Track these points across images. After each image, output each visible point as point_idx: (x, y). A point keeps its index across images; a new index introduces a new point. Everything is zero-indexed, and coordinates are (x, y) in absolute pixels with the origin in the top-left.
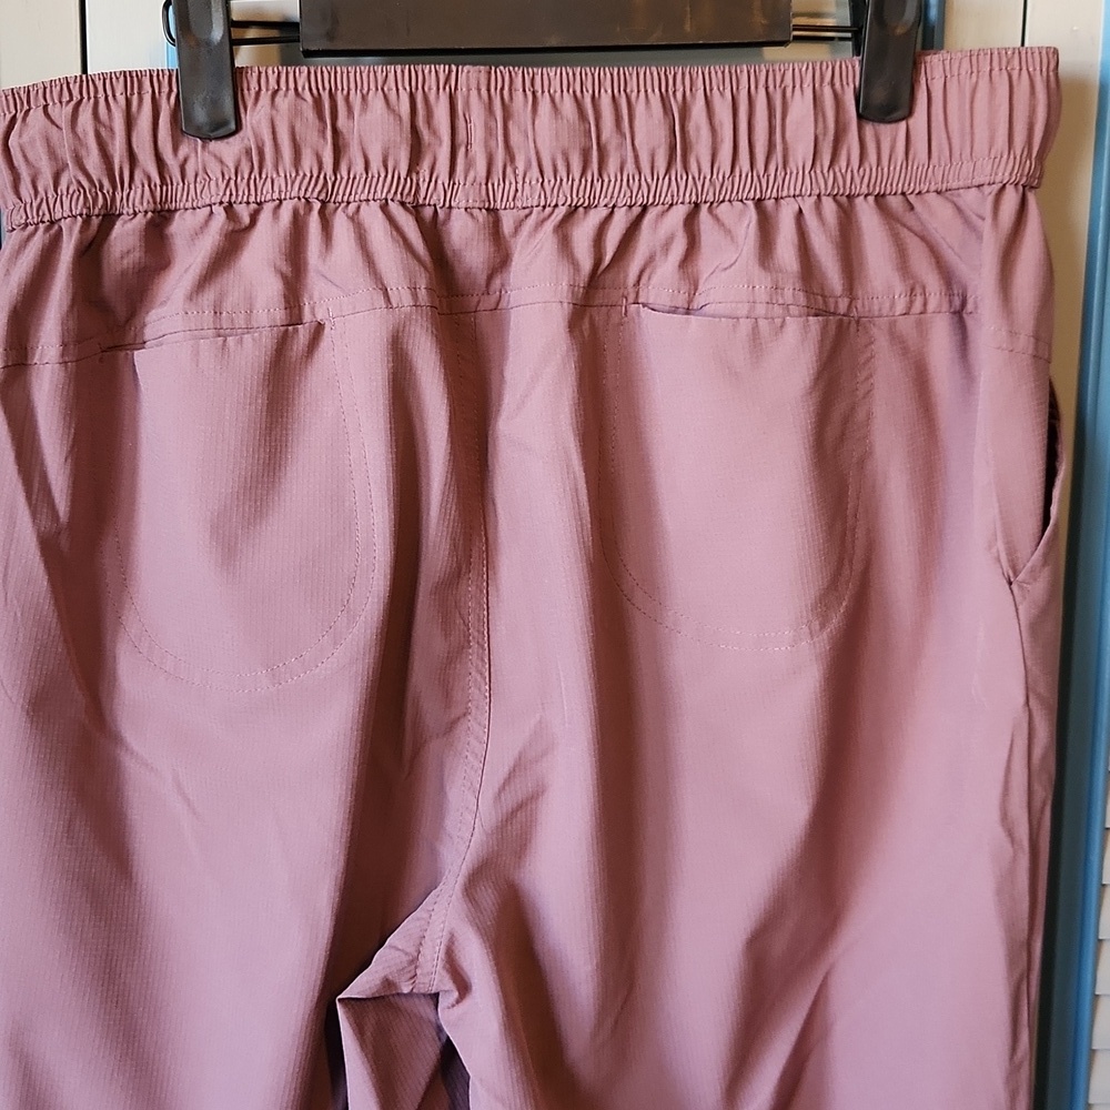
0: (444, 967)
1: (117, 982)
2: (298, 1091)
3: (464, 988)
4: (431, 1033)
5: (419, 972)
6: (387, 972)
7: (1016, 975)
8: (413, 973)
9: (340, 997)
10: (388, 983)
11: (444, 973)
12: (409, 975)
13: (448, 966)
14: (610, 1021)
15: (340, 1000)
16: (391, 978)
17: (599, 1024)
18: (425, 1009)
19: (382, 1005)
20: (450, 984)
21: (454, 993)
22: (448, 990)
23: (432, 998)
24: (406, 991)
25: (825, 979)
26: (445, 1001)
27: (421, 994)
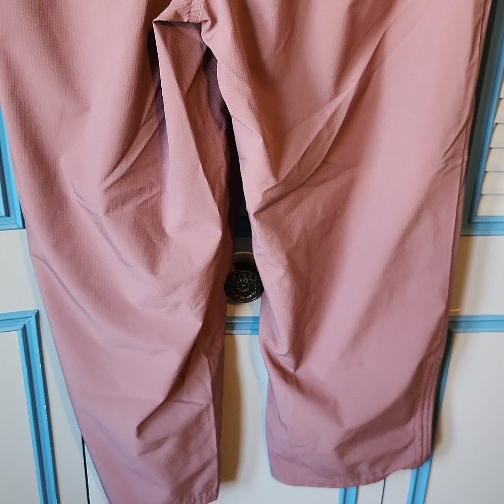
0: (204, 8)
1: (46, 19)
2: (136, 70)
3: (214, 21)
4: (198, 47)
5: (192, 10)
6: (177, 8)
7: (477, 20)
8: (189, 11)
9: (154, 20)
10: (177, 14)
11: (204, 10)
12: (187, 12)
13: (206, 7)
14: (283, 43)
15: (155, 22)
16: (178, 11)
17: (277, 44)
18: (193, 33)
19: (174, 26)
20: (207, 17)
21: (209, 23)
22: (206, 21)
23: (198, 26)
24: (186, 20)
25: (384, 34)
26: (205, 27)
27: (193, 23)
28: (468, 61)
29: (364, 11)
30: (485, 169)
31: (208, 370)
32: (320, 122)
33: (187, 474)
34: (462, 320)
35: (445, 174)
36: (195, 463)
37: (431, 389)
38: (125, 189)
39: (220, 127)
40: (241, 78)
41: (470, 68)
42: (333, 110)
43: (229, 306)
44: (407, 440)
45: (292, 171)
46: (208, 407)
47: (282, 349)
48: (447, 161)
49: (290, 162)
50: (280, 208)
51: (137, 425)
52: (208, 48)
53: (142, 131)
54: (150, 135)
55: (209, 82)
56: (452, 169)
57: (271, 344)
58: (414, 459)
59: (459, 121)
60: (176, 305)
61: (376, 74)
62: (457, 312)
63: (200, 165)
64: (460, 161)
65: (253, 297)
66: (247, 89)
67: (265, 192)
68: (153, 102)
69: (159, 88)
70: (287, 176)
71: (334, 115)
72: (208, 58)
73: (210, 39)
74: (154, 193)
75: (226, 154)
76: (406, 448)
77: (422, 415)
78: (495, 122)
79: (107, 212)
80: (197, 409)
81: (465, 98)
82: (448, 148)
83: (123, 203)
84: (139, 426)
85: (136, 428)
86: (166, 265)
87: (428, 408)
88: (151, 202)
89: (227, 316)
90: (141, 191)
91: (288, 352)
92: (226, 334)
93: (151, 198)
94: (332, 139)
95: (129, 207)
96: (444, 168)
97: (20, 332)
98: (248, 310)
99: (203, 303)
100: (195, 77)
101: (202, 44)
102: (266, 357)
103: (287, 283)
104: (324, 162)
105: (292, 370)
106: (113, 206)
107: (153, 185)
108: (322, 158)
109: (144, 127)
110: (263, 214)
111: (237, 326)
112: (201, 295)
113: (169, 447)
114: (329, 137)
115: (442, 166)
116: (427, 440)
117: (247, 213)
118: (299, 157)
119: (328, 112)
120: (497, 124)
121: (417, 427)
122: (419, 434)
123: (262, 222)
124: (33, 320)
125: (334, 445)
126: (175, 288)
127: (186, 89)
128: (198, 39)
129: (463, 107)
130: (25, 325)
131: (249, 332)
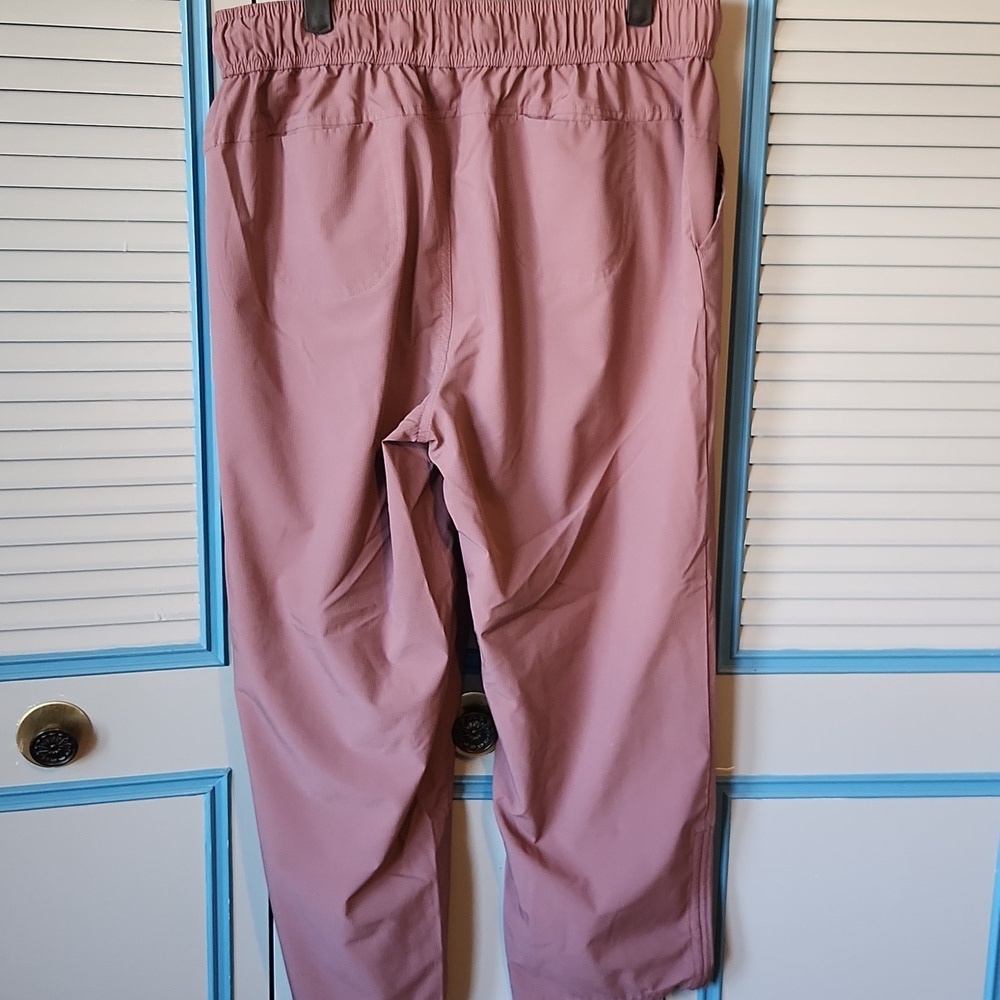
0: (431, 428)
3: (441, 441)
4: (425, 465)
5: (419, 431)
6: (406, 430)
8: (417, 432)
9: (383, 441)
10: (405, 435)
11: (432, 432)
12: (415, 432)
13: (433, 428)
14: (509, 462)
16: (406, 432)
17: (504, 463)
18: (421, 452)
19: (402, 446)
20: (434, 438)
21: (436, 442)
22: (433, 441)
23: (426, 445)
24: (414, 440)
25: (616, 453)
26: (432, 447)
27: (421, 443)
28: (695, 478)
29: (592, 431)
30: (741, 595)
31: (432, 837)
32: (551, 539)
33: (403, 981)
34: (736, 781)
35: (688, 596)
36: (414, 964)
37: (706, 871)
38: (346, 608)
39: (447, 545)
40: (466, 493)
41: (699, 486)
42: (564, 528)
43: (458, 762)
44: (682, 941)
45: (522, 588)
46: (431, 884)
47: (519, 807)
48: (688, 581)
49: (519, 579)
50: (512, 629)
51: (347, 899)
52: (434, 465)
53: (366, 548)
54: (374, 553)
55: (435, 498)
56: (695, 592)
57: (506, 803)
58: (692, 971)
59: (696, 539)
60: (397, 743)
61: (610, 492)
62: (730, 772)
63: (426, 582)
64: (704, 583)
65: (485, 746)
66: (473, 504)
67: (493, 610)
68: (378, 520)
69: (386, 504)
70: (516, 594)
71: (566, 532)
72: (435, 475)
73: (437, 457)
74: (375, 615)
75: (452, 572)
76: (681, 953)
77: (699, 907)
78: (746, 543)
79: (327, 633)
80: (418, 886)
81: (699, 516)
82: (687, 567)
83: (343, 625)
84: (350, 899)
85: (345, 902)
86: (387, 695)
87: (705, 898)
88: (373, 625)
89: (455, 774)
90: (362, 612)
91: (526, 811)
92: (454, 799)
93: (373, 620)
94: (566, 557)
95: (350, 629)
96: (686, 589)
97: (208, 795)
98: (481, 766)
99: (427, 740)
100: (422, 493)
101: (430, 462)
102: (501, 822)
103: (521, 719)
104: (558, 582)
105: (532, 839)
106: (333, 627)
107: (375, 606)
108: (556, 577)
109: (369, 545)
110: (492, 636)
111: (468, 789)
112: (424, 731)
113: (383, 934)
114: (562, 555)
115: (682, 587)
116: (708, 945)
117: (475, 634)
118: (529, 575)
119: (560, 529)
120: (748, 546)
121: (694, 924)
122: (695, 934)
123: (491, 644)
124: (224, 780)
125: (587, 940)
126: (397, 720)
127: (412, 505)
128: (426, 457)
129: (698, 525)
130: (214, 788)
131: (482, 796)
